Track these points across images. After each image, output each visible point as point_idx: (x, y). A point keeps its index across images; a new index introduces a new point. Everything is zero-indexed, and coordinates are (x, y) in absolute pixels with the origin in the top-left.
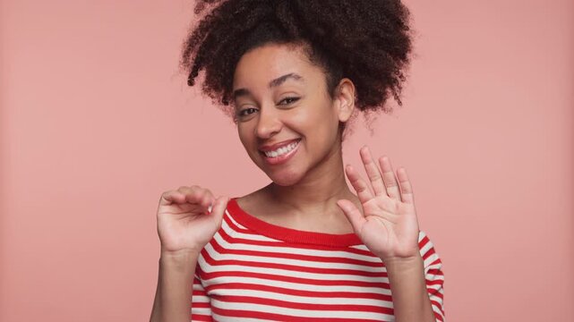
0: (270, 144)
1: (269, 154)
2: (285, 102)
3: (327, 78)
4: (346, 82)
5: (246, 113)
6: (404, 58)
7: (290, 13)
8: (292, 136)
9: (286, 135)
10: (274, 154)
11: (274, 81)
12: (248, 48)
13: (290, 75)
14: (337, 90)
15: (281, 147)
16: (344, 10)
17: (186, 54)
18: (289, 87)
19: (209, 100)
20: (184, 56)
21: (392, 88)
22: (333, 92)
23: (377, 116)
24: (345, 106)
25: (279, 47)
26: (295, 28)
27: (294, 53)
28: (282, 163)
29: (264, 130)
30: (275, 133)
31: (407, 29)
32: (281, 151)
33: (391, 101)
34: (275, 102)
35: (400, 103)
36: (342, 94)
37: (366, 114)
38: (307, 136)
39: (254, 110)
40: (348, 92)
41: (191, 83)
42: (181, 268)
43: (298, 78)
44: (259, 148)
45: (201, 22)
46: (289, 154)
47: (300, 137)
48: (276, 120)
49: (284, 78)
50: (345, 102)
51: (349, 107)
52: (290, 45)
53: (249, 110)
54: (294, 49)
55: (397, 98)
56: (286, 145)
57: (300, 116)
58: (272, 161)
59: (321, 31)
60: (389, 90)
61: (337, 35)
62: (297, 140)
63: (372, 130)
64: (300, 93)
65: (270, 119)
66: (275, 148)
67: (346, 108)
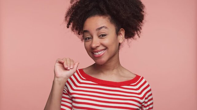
0: (96, 50)
1: (95, 54)
2: (101, 36)
3: (116, 28)
4: (122, 30)
5: (87, 39)
6: (141, 22)
7: (104, 5)
8: (103, 48)
9: (101, 48)
10: (97, 54)
11: (98, 28)
12: (89, 17)
13: (103, 27)
14: (119, 32)
15: (100, 51)
16: (123, 6)
17: (66, 17)
18: (103, 31)
19: (73, 33)
20: (66, 18)
21: (137, 32)
22: (118, 33)
23: (131, 41)
24: (121, 38)
25: (100, 17)
26: (106, 11)
27: (105, 19)
28: (100, 57)
29: (94, 46)
30: (98, 47)
31: (143, 12)
32: (99, 53)
33: (136, 36)
34: (98, 36)
35: (139, 37)
36: (120, 34)
37: (128, 40)
38: (109, 48)
39: (90, 38)
40: (123, 33)
41: (68, 27)
42: (60, 84)
43: (106, 28)
44: (92, 51)
45: (72, 6)
46: (102, 54)
47: (106, 48)
48: (98, 42)
49: (101, 28)
50: (121, 36)
51: (123, 38)
52: (104, 16)
53: (88, 38)
54: (105, 18)
55: (138, 35)
56: (101, 51)
57: (106, 41)
58: (96, 56)
59: (115, 12)
60: (136, 32)
61: (120, 14)
62: (105, 49)
63: (130, 46)
64: (107, 33)
65: (96, 42)
66: (97, 52)
67: (122, 38)
